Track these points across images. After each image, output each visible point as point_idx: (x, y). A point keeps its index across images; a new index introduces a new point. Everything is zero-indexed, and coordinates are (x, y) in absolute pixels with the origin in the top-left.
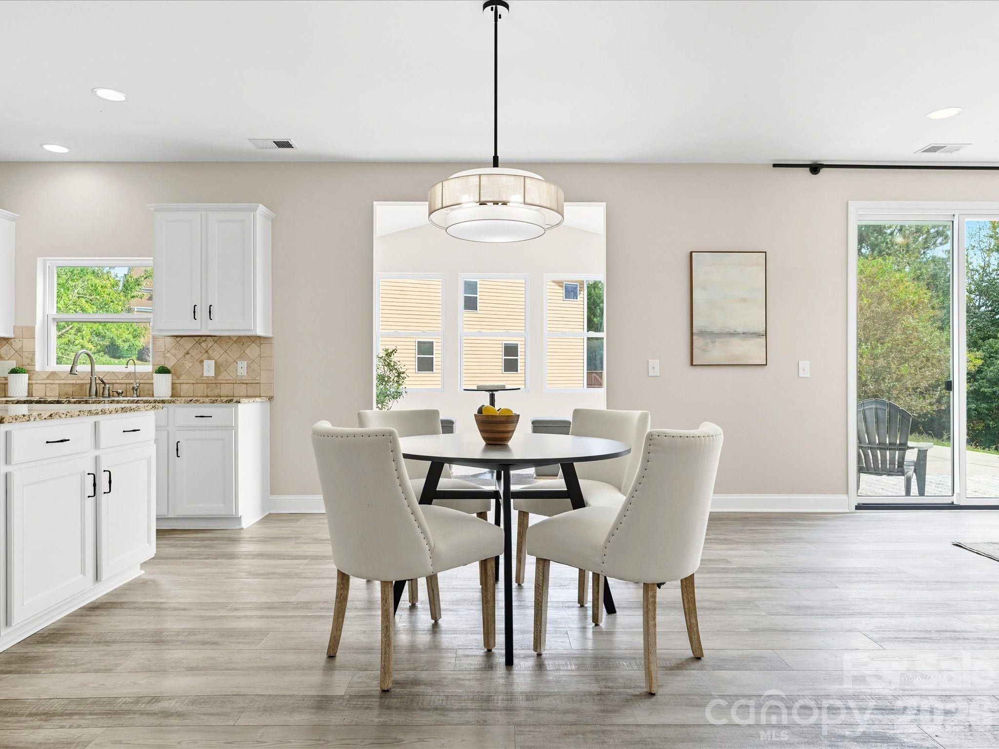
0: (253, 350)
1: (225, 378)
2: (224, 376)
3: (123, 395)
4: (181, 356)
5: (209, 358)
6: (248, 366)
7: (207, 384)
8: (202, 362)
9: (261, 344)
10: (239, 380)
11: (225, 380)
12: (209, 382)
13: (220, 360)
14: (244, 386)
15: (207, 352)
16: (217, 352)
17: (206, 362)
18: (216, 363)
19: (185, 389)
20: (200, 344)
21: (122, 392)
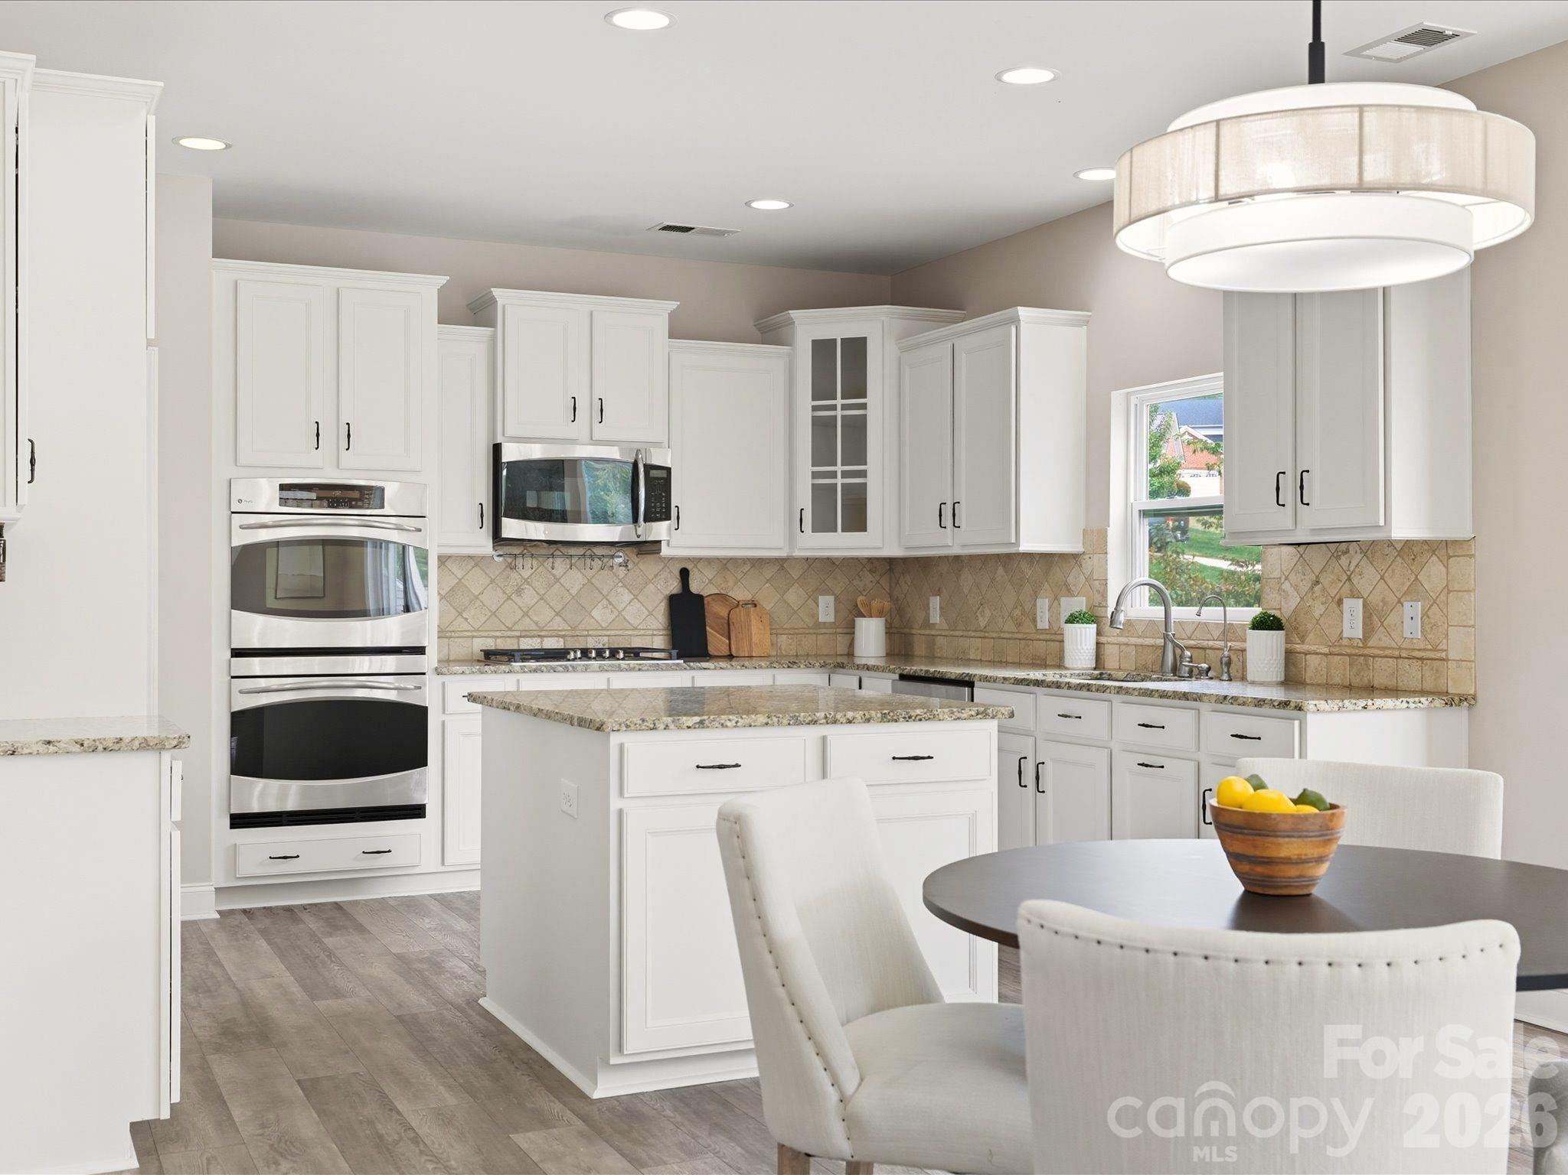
0: (1433, 573)
1: (1382, 644)
2: (1379, 639)
3: (1210, 674)
4: (1306, 589)
5: (1354, 594)
6: (1425, 614)
7: (1350, 655)
8: (1340, 602)
9: (1449, 557)
10: (1406, 649)
11: (1378, 648)
12: (1354, 651)
13: (1375, 599)
14: (1416, 664)
15: (1349, 579)
16: (1368, 578)
17: (1348, 603)
18: (1365, 605)
19: (1313, 667)
20: (1338, 558)
21: (1209, 669)
